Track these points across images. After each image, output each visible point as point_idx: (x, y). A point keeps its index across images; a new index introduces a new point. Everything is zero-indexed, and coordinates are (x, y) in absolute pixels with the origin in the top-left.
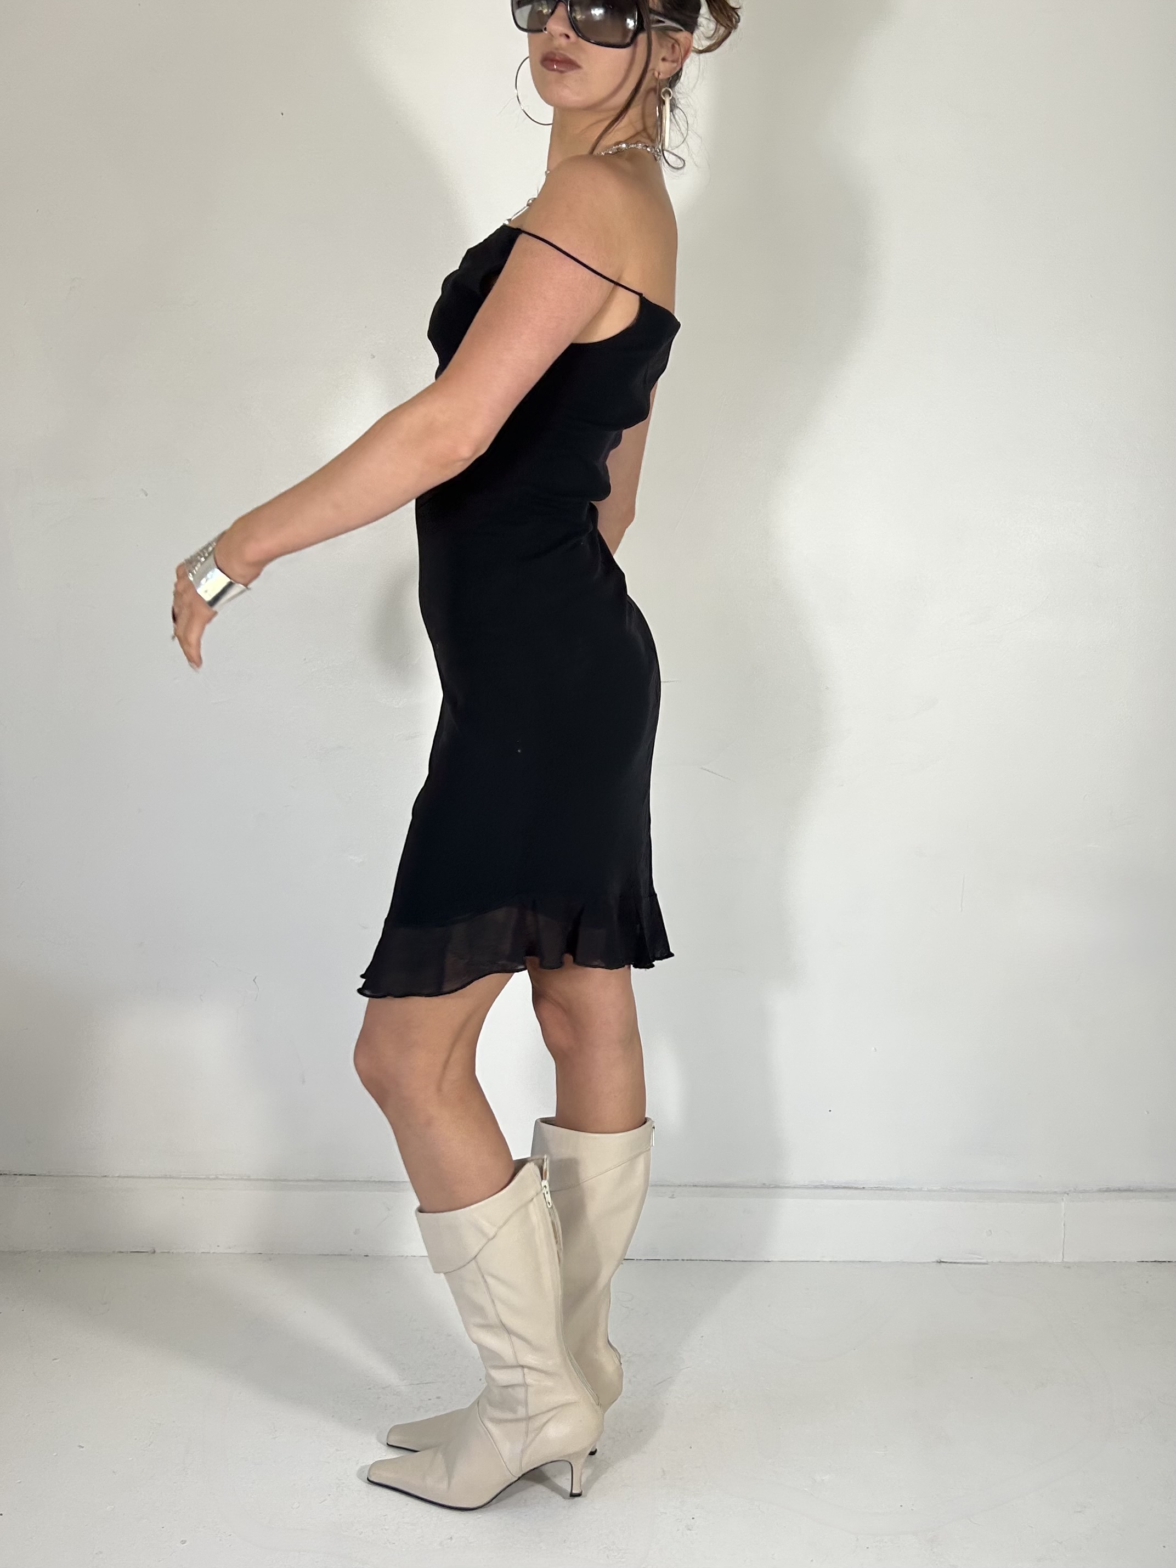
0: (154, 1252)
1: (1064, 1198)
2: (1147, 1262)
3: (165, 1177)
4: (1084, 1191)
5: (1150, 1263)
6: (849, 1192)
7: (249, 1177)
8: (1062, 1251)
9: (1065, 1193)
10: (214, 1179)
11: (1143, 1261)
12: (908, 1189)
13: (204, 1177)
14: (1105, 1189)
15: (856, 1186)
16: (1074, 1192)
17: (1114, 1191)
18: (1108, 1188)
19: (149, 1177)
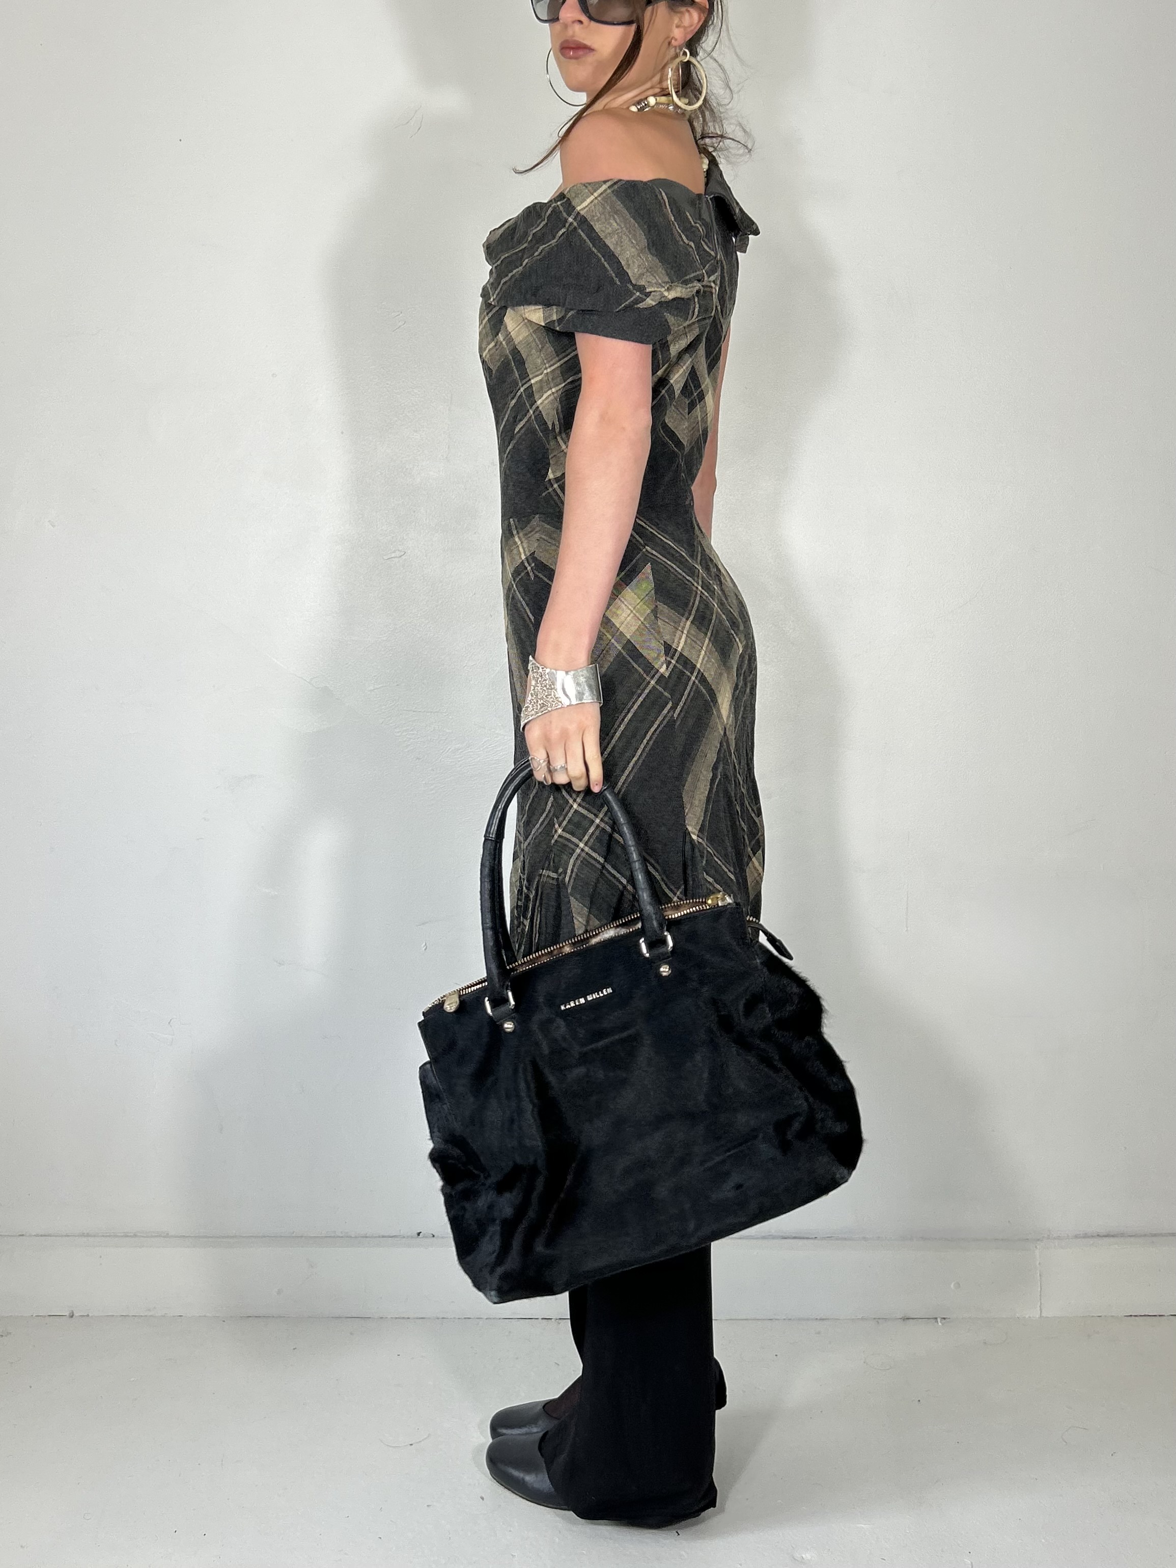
0: (72, 1316)
1: (1037, 1245)
2: (1135, 1316)
3: (83, 1235)
4: (1059, 1238)
5: (1141, 1318)
6: (801, 1242)
7: (168, 1234)
8: (1039, 1304)
9: (1038, 1240)
10: (130, 1236)
11: (1131, 1316)
12: (865, 1239)
13: (122, 1234)
14: (1081, 1235)
15: (807, 1236)
16: (1048, 1238)
17: (1093, 1236)
18: (1086, 1234)
19: (68, 1236)
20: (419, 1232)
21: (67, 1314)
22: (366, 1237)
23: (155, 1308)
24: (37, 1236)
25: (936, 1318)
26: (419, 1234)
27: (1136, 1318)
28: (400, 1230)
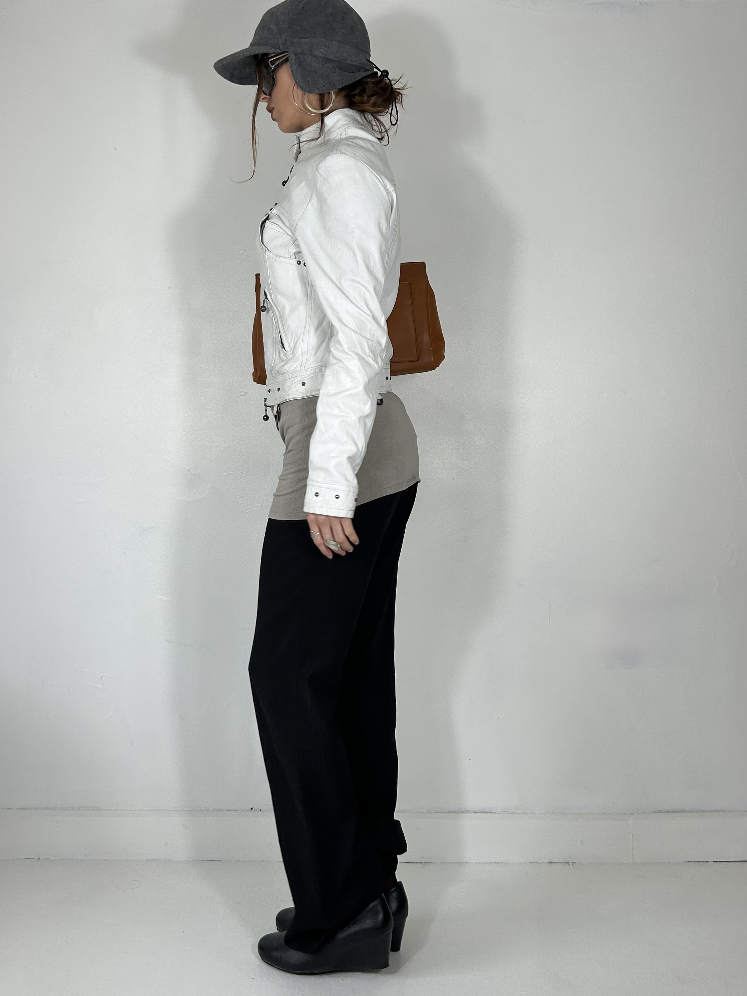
0: (39, 858)
1: (631, 818)
2: (691, 862)
3: (47, 808)
4: (644, 813)
5: (695, 863)
6: (485, 815)
7: (99, 808)
8: (632, 854)
9: (632, 814)
10: (77, 809)
11: (688, 862)
13: (71, 808)
14: (658, 811)
15: (490, 811)
16: (638, 813)
17: (665, 812)
18: (660, 810)
19: (37, 809)
20: (252, 807)
21: (36, 858)
22: (220, 811)
23: (90, 854)
24: (18, 809)
25: (569, 863)
26: (252, 809)
27: (692, 863)
28: (240, 807)
